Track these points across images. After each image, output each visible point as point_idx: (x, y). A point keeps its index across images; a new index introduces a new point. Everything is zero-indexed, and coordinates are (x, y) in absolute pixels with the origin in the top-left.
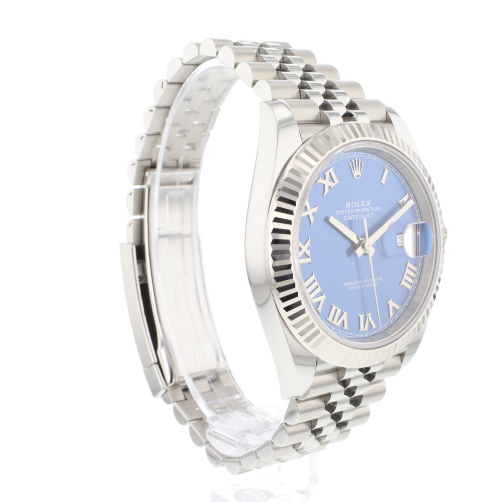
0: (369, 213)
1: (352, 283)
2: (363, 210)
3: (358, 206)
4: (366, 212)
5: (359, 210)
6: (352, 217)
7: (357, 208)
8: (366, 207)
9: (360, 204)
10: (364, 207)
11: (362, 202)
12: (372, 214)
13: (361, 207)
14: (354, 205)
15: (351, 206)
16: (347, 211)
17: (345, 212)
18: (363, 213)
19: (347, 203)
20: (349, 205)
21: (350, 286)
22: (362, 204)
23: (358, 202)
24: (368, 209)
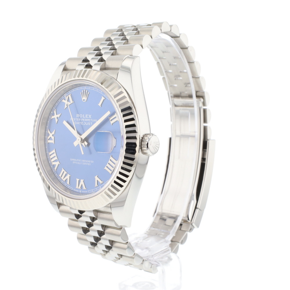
0: (89, 122)
1: (75, 160)
2: (86, 120)
3: (83, 117)
4: (88, 121)
5: (84, 119)
6: (79, 123)
7: (82, 118)
8: (88, 118)
9: (85, 116)
10: (87, 118)
11: (86, 115)
12: (92, 123)
13: (85, 118)
14: (81, 116)
15: (79, 116)
16: (77, 119)
17: (75, 119)
18: (86, 122)
19: (77, 115)
20: (78, 116)
21: (74, 161)
22: (86, 116)
23: (83, 115)
24: (89, 120)
